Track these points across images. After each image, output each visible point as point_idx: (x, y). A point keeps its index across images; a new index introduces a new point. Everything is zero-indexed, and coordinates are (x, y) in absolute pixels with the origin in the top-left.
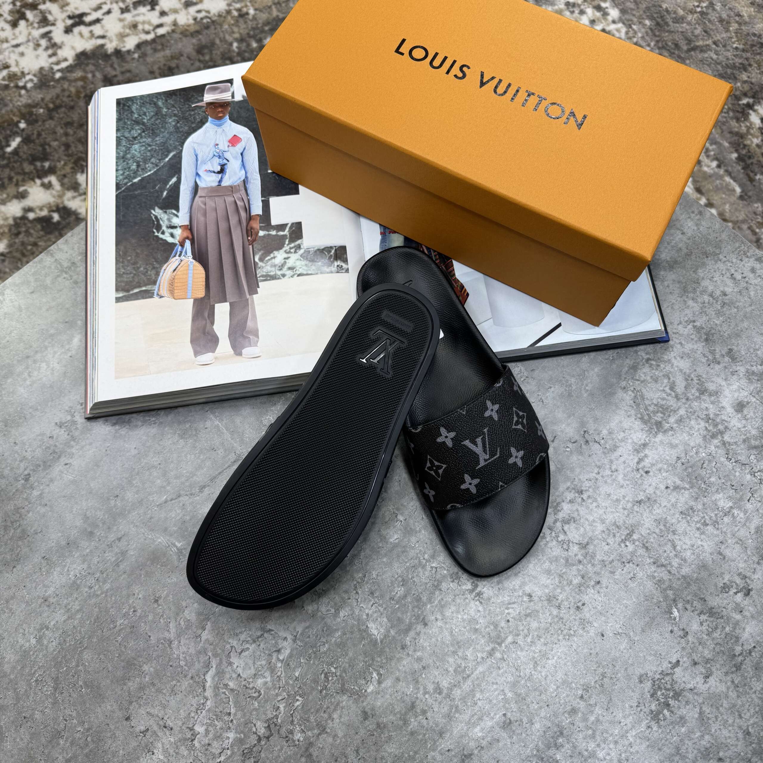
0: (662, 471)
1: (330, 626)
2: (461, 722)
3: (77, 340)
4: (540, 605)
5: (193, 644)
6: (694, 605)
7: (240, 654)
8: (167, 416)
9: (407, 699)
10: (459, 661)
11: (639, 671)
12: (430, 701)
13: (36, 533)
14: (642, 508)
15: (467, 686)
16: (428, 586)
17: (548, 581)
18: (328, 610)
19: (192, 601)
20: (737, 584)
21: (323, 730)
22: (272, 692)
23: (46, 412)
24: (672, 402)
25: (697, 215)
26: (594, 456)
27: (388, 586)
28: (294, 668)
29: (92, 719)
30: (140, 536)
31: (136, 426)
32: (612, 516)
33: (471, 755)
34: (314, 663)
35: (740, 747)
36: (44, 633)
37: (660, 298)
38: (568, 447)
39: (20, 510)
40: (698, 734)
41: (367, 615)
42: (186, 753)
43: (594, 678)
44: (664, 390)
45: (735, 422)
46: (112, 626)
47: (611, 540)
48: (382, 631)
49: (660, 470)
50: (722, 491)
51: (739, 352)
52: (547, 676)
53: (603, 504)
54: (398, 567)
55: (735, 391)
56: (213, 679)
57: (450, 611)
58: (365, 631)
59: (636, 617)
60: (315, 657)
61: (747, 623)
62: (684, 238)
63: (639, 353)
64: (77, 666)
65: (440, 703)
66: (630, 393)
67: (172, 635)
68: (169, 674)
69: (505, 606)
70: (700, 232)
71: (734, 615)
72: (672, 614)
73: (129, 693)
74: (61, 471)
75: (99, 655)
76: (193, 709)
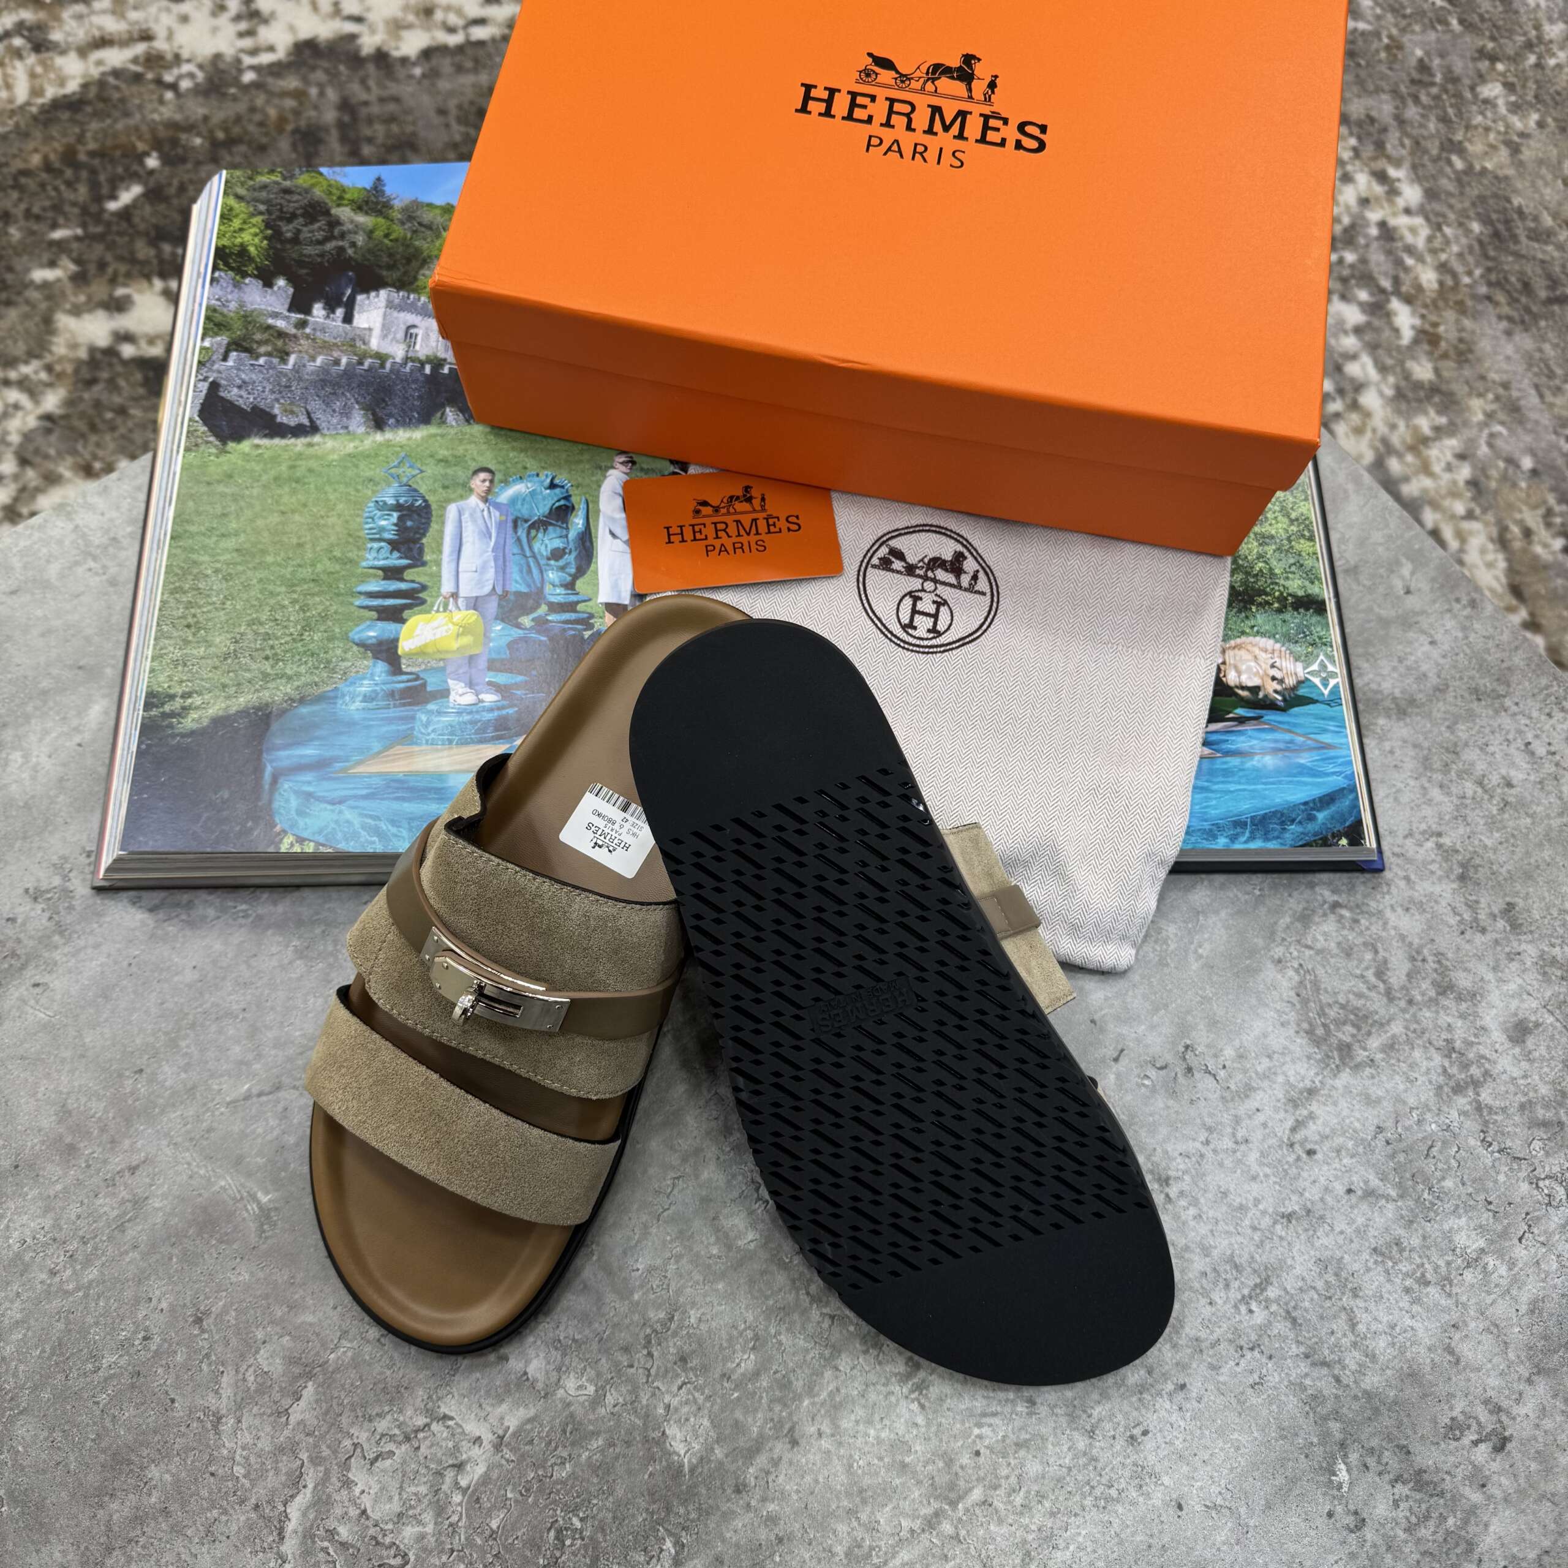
0: (1343, 1153)
1: (580, 1423)
3: (98, 711)
4: (1051, 1423)
5: (268, 1429)
6: (1384, 1461)
7: (373, 1462)
8: (275, 903)
10: (859, 1534)
14: (1291, 1231)
16: (809, 1358)
18: (580, 1387)
19: (278, 1329)
20: (1479, 1424)
22: (435, 1560)
23: (6, 863)
25: (1465, 607)
26: (1202, 1103)
27: (721, 1347)
28: (490, 1510)
30: (179, 1168)
31: (203, 918)
32: (1225, 1243)
34: (536, 1503)
37: (1372, 776)
38: (1147, 1077)
41: (668, 1407)
44: (1363, 976)
45: (1507, 1064)
46: (90, 1366)
47: (1218, 1296)
48: (696, 1446)
49: (1338, 1151)
50: (1466, 1212)
51: (1529, 911)
53: (1211, 1213)
54: (747, 1308)
55: (1513, 996)
56: (304, 1514)
57: (853, 1417)
58: (658, 1443)
59: (1256, 1474)
60: (541, 1490)
61: (1494, 1514)
62: (1435, 653)
63: (1317, 889)
66: (1291, 973)
67: (223, 1404)
68: (205, 1493)
69: (973, 1421)
70: (1469, 645)
71: (1467, 1491)
72: (1335, 1475)
73: (109, 1528)
74: (22, 1000)
75: (51, 1432)
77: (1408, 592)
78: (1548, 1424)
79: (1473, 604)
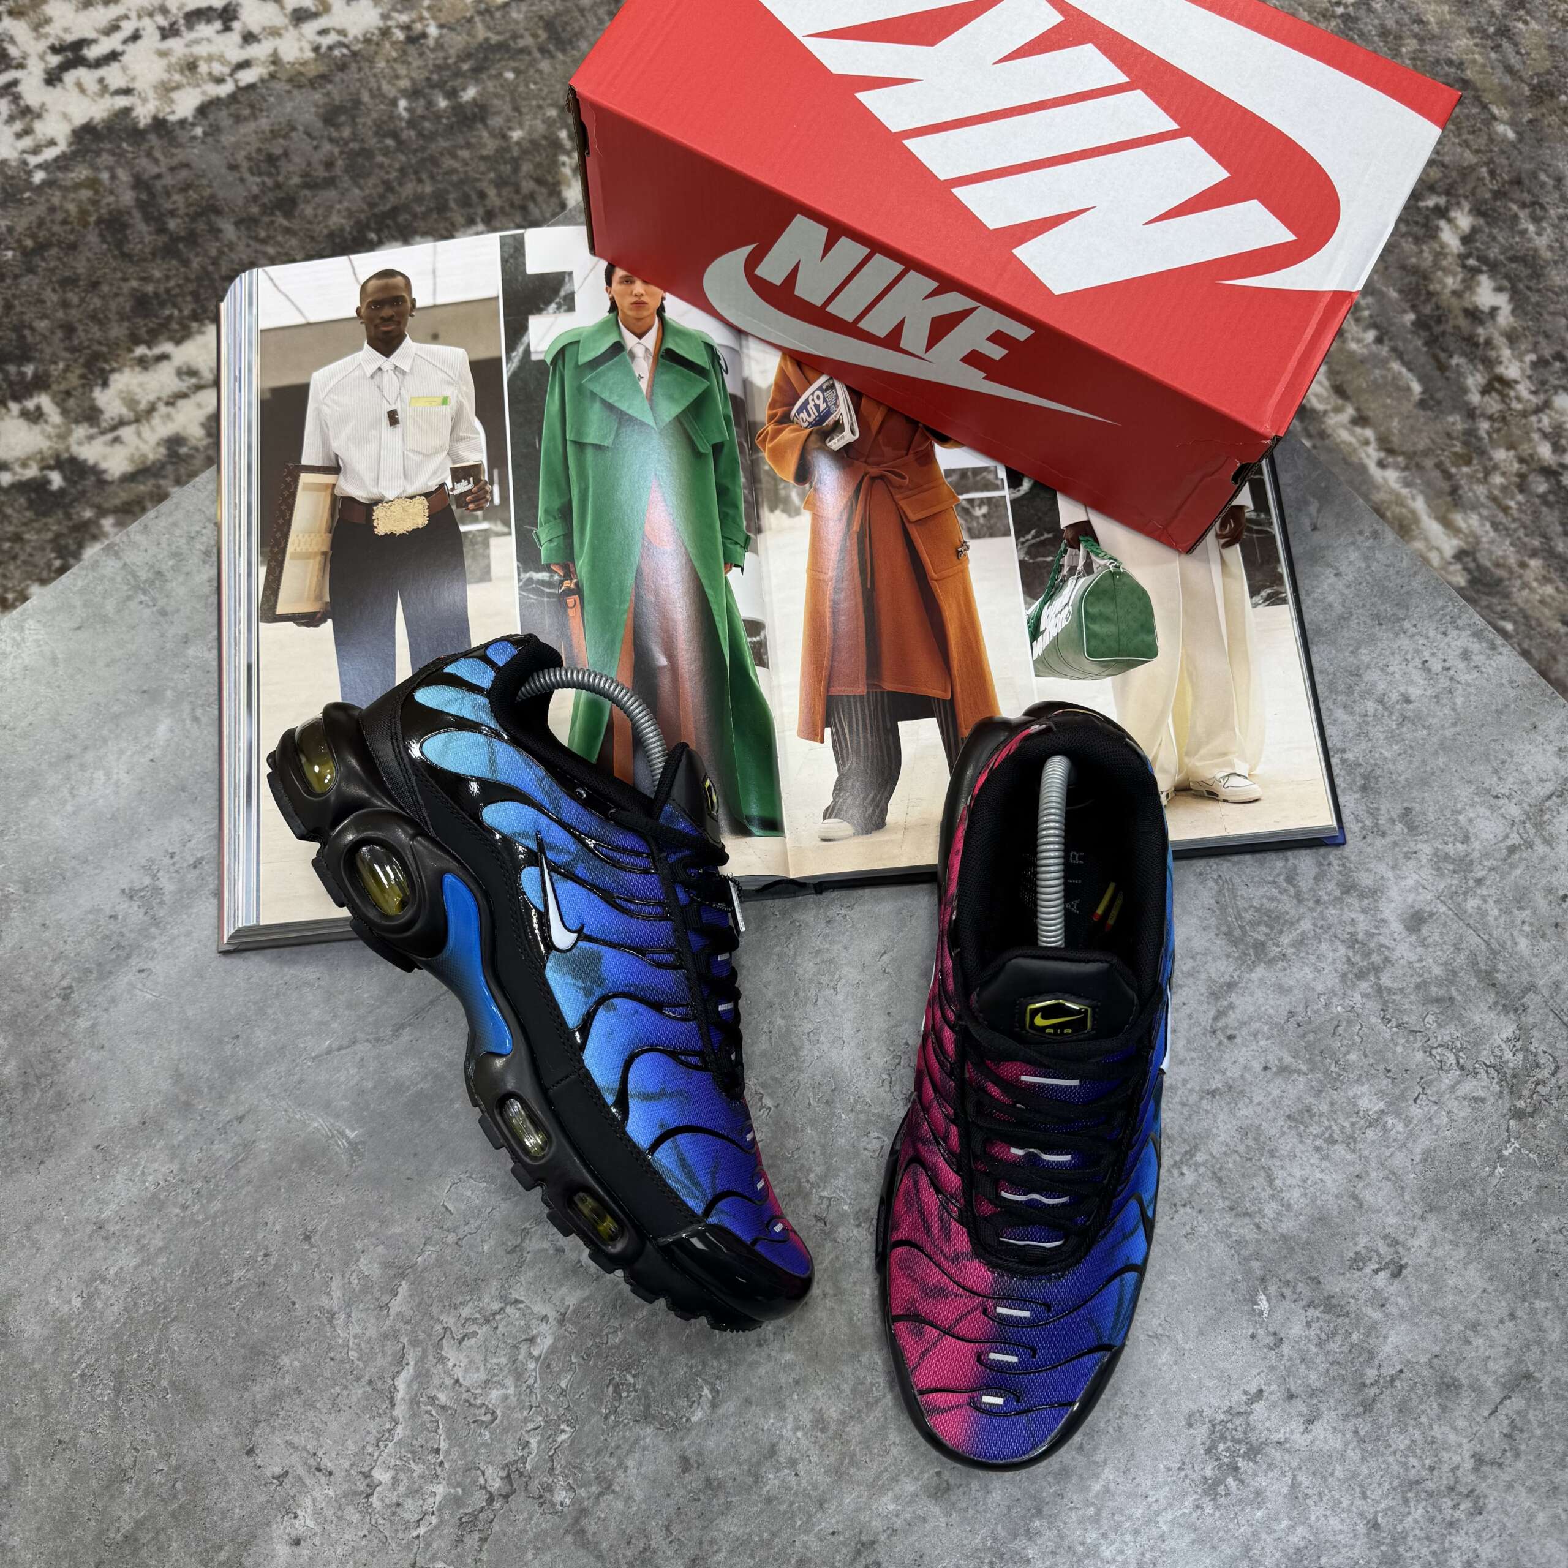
0: (1260, 1036)
2: (859, 1484)
3: (164, 729)
5: (373, 1321)
6: (1298, 1290)
7: (460, 1343)
9: (763, 1437)
10: (861, 1373)
11: (1188, 1406)
12: (805, 1443)
13: (84, 1101)
14: (1216, 1104)
15: (873, 1418)
19: (373, 1240)
20: (1379, 1255)
21: (608, 1488)
22: (517, 1415)
23: (103, 868)
24: (1287, 905)
25: (1367, 538)
28: (559, 1373)
29: (185, 1450)
30: (278, 1115)
33: (873, 1542)
34: (595, 1365)
35: (1359, 1551)
36: (96, 1288)
39: (52, 1056)
40: (1285, 1523)
42: (356, 1518)
43: (1106, 1414)
44: (1275, 882)
45: (1404, 950)
46: (223, 1280)
49: (1255, 1035)
50: (1368, 1080)
51: (1424, 814)
55: (1409, 891)
56: (409, 1385)
57: (851, 1281)
59: (1190, 1307)
60: (599, 1355)
61: (1392, 1328)
62: (1340, 585)
64: (158, 1351)
65: (822, 1448)
66: (1211, 884)
67: (335, 1303)
68: (327, 1374)
70: (1371, 574)
71: (1369, 1311)
72: (1256, 1304)
73: (254, 1406)
74: (132, 986)
75: (199, 1334)
76: (371, 1439)
77: (1315, 529)
78: (1438, 1252)
79: (1375, 535)
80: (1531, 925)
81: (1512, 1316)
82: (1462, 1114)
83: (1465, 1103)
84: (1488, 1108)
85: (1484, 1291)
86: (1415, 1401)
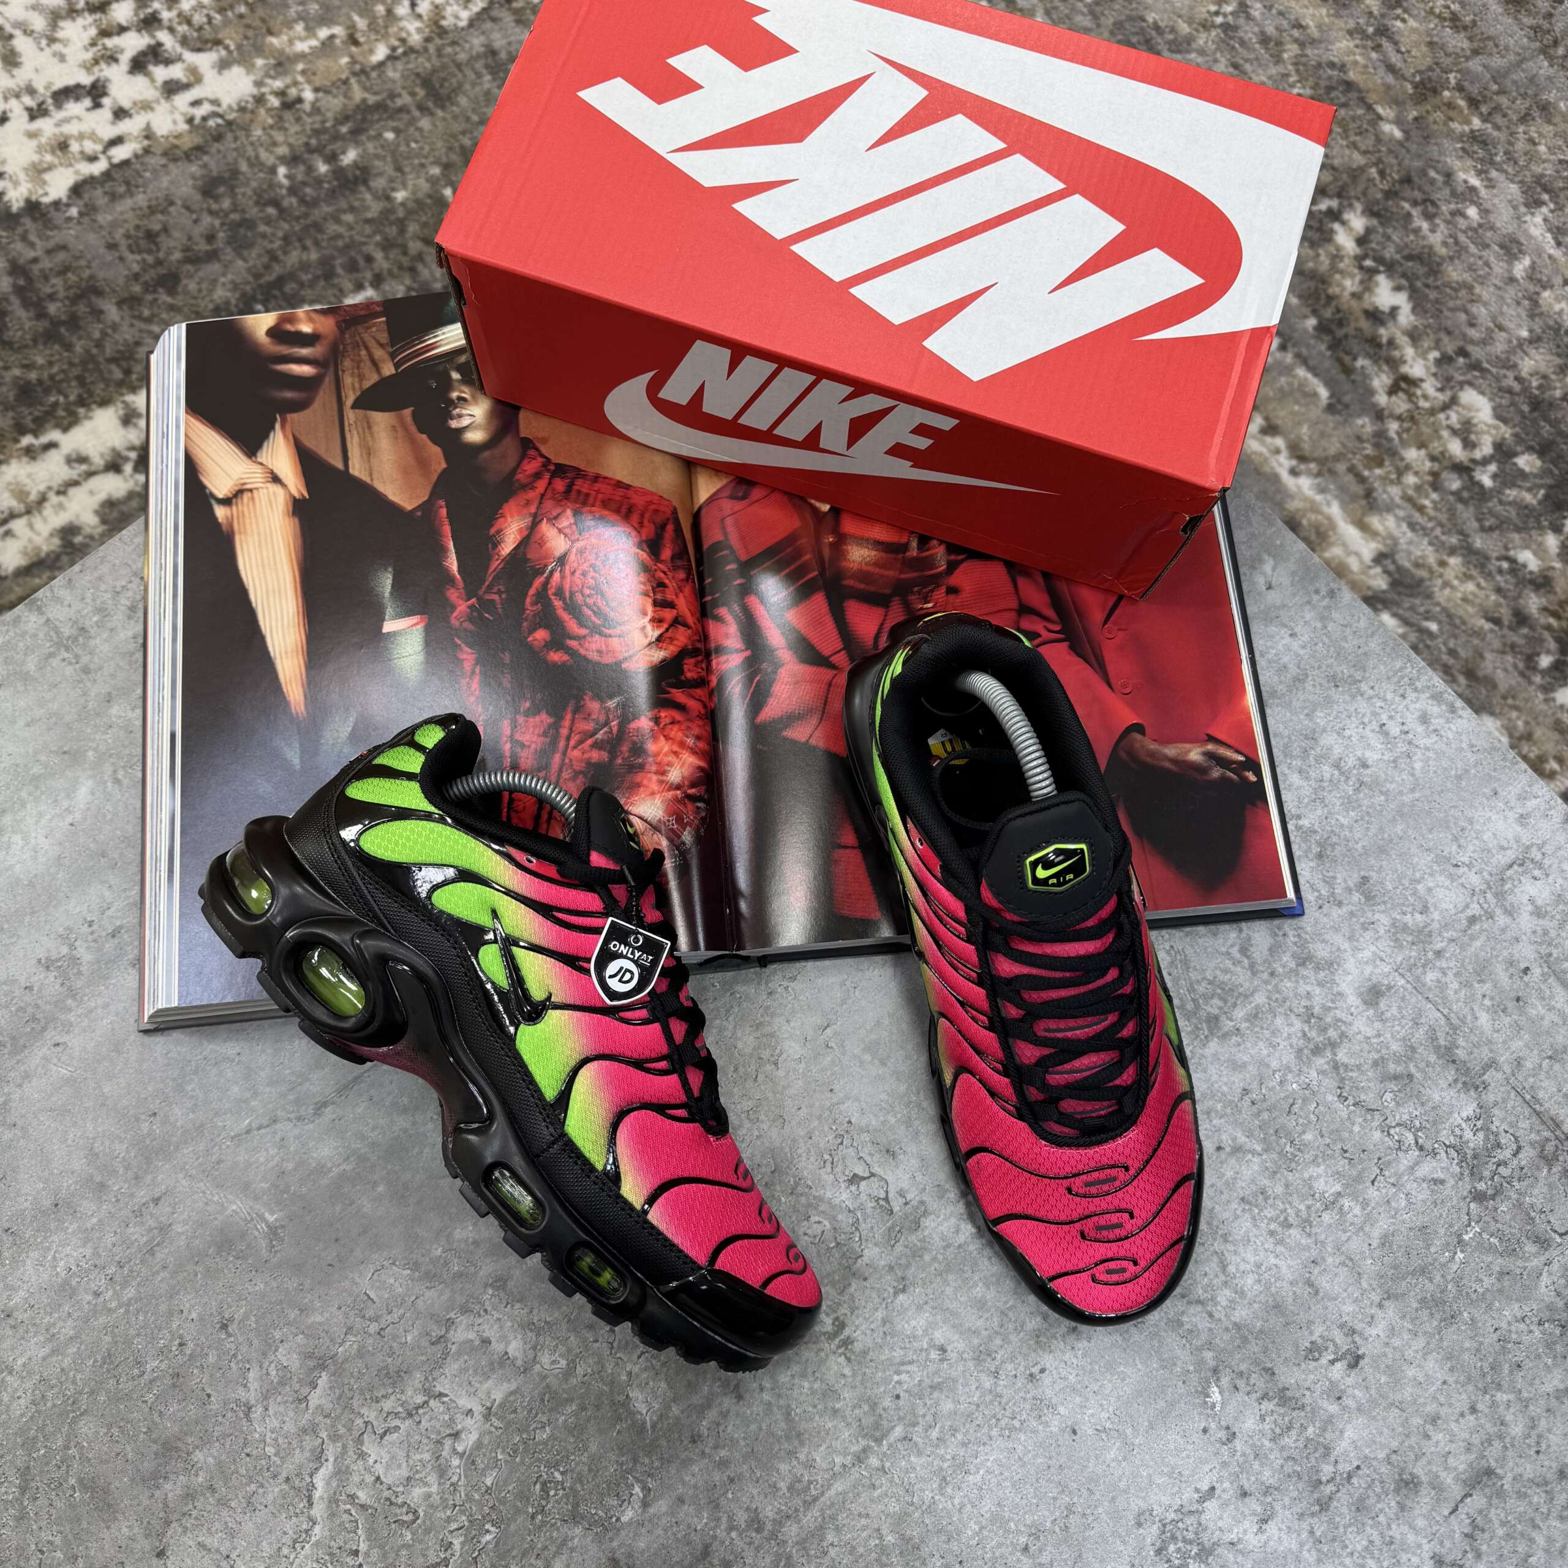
0: (1213, 1115)
1: (555, 1392)
4: (961, 1368)
5: (291, 1414)
6: (1252, 1382)
7: (381, 1438)
9: (696, 1538)
10: (799, 1471)
11: (1137, 1504)
12: (739, 1544)
15: (811, 1517)
17: (980, 1323)
18: (554, 1362)
19: (293, 1329)
20: (1336, 1345)
22: (440, 1514)
23: (19, 937)
24: (1241, 977)
25: (1324, 599)
28: (484, 1470)
29: (92, 1553)
30: (196, 1197)
34: (522, 1462)
36: (3, 1380)
41: (630, 1374)
43: (1052, 1513)
44: (1228, 953)
45: (1362, 1025)
46: (136, 1371)
48: (656, 1406)
49: (1209, 1114)
50: (1324, 1161)
51: (1382, 883)
52: (962, 1506)
55: (1367, 963)
56: (328, 1483)
57: (789, 1373)
58: (623, 1405)
59: (1140, 1400)
60: (526, 1450)
61: (1349, 1421)
62: (1295, 645)
64: (67, 1447)
65: (758, 1549)
67: (252, 1396)
68: (243, 1471)
69: (894, 1368)
70: (1327, 634)
71: (1325, 1404)
72: (1208, 1396)
73: (166, 1505)
74: (46, 1059)
75: (110, 1426)
76: (287, 1540)
77: (1269, 588)
78: (1396, 1342)
79: (1332, 594)
80: (1492, 999)
81: (1473, 1410)
82: (1420, 1197)
83: (1425, 1185)
84: (1448, 1190)
85: (1445, 1382)
86: (1372, 1500)
